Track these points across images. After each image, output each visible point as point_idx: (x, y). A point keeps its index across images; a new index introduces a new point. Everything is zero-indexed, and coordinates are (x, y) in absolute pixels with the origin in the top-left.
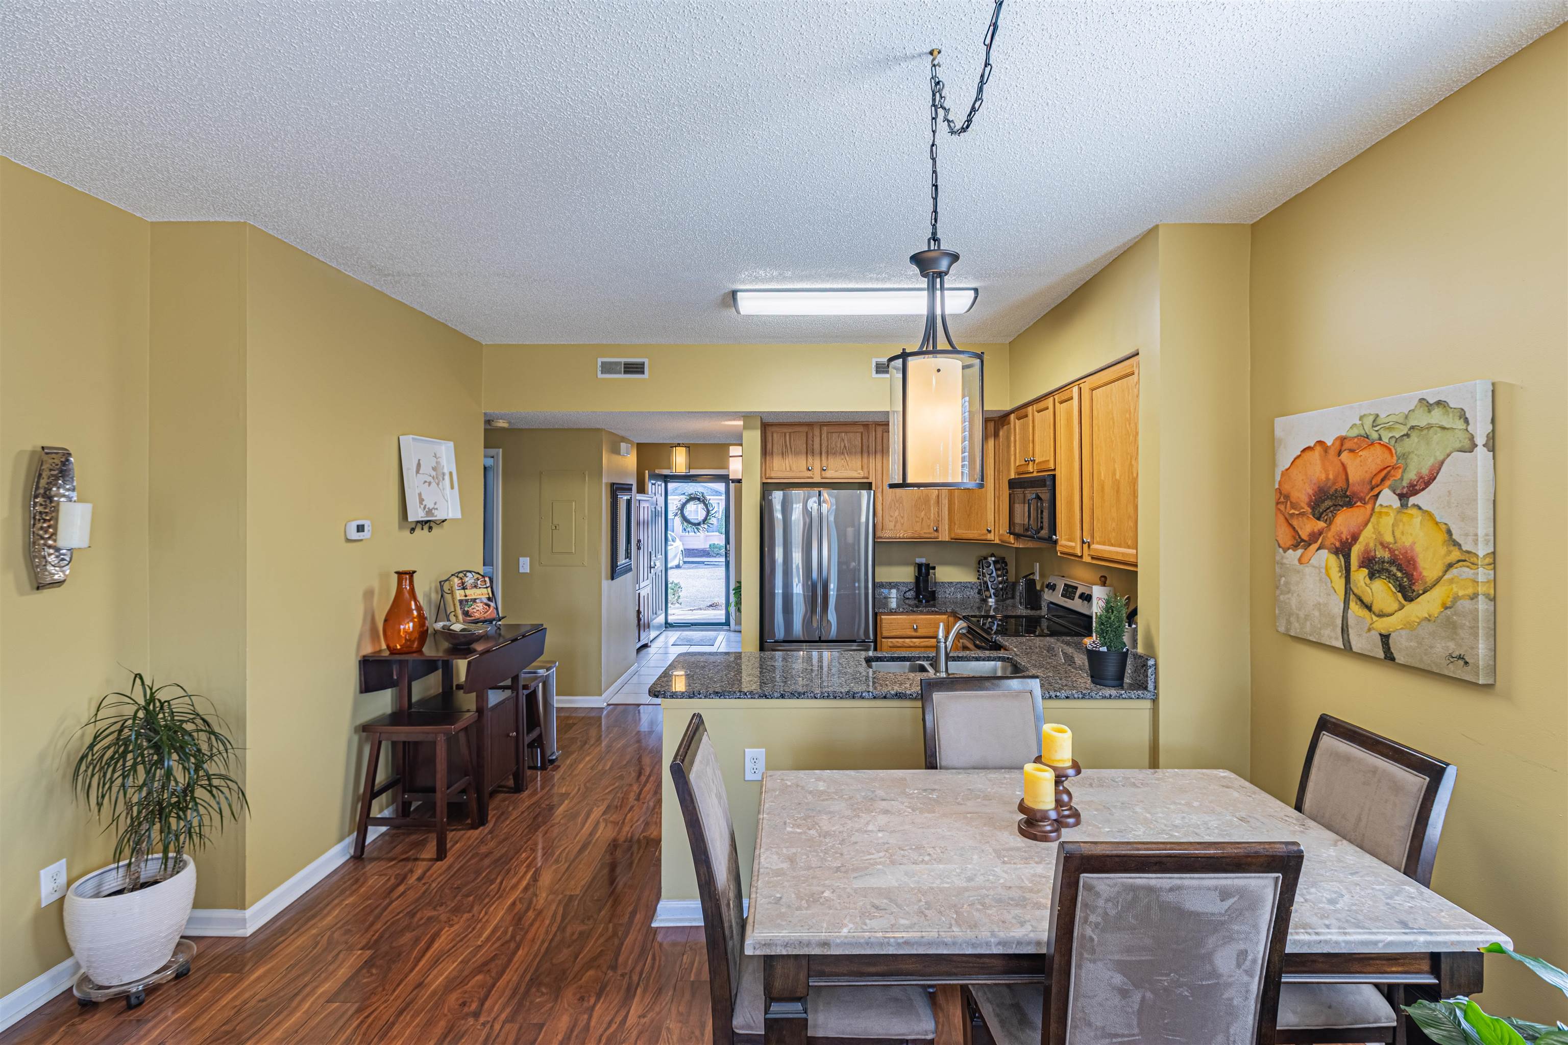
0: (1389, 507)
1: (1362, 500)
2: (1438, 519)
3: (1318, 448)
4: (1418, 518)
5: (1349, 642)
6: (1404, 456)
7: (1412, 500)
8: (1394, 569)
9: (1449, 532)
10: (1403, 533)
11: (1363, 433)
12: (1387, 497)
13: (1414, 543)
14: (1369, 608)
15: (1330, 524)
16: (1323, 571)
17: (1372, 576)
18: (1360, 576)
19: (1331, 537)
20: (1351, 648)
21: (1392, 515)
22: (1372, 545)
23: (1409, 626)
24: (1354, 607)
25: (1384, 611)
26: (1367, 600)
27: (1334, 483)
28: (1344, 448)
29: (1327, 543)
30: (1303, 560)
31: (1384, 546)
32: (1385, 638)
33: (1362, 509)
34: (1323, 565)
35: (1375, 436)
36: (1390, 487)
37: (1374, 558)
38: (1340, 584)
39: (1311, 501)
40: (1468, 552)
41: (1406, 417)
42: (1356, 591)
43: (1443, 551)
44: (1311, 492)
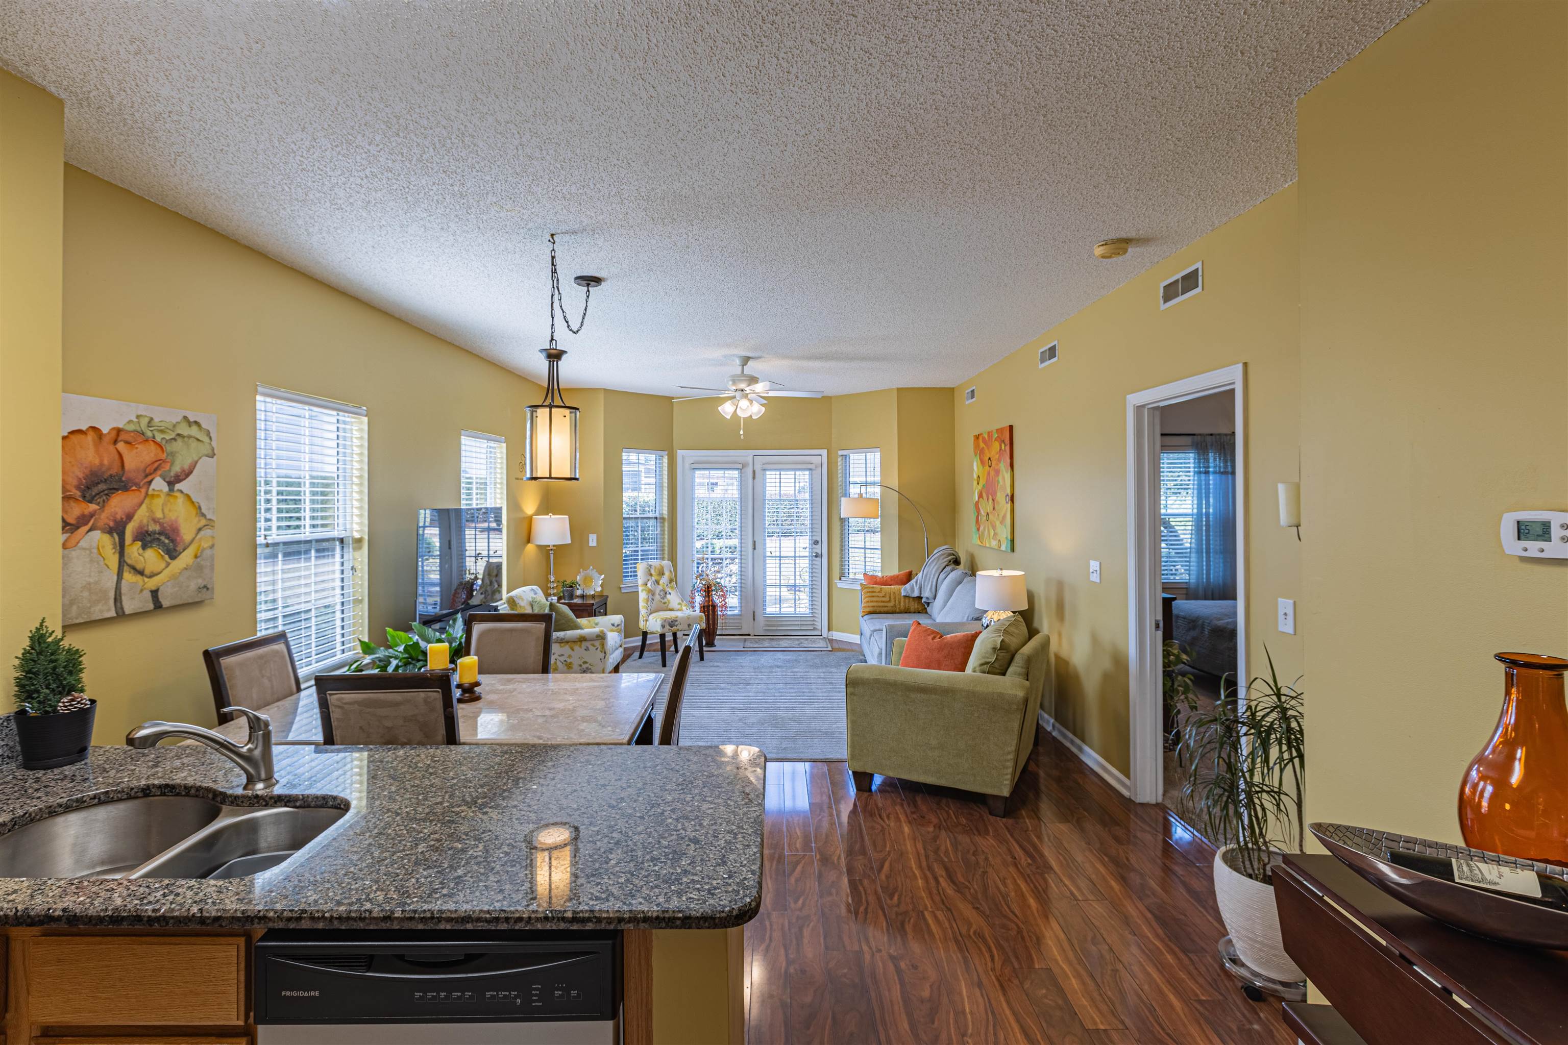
0: (161, 491)
1: (136, 484)
2: (194, 500)
3: (91, 433)
4: (181, 499)
5: (122, 608)
6: (172, 454)
7: (178, 486)
8: (163, 538)
9: (200, 508)
10: (170, 511)
11: (139, 429)
12: (159, 484)
13: (178, 517)
14: (141, 573)
15: (103, 506)
16: (95, 551)
17: (144, 547)
18: (134, 551)
19: (105, 518)
20: (124, 612)
21: (163, 496)
22: (145, 521)
23: (174, 577)
24: (128, 576)
25: (155, 572)
26: (139, 567)
27: (109, 469)
28: (120, 438)
29: (100, 524)
30: (69, 544)
31: (155, 521)
32: (155, 593)
33: (137, 493)
34: (95, 545)
35: (149, 434)
36: (161, 476)
37: (147, 532)
38: (113, 560)
39: (80, 482)
40: (210, 520)
41: (174, 426)
42: (129, 561)
43: (196, 520)
44: (81, 475)
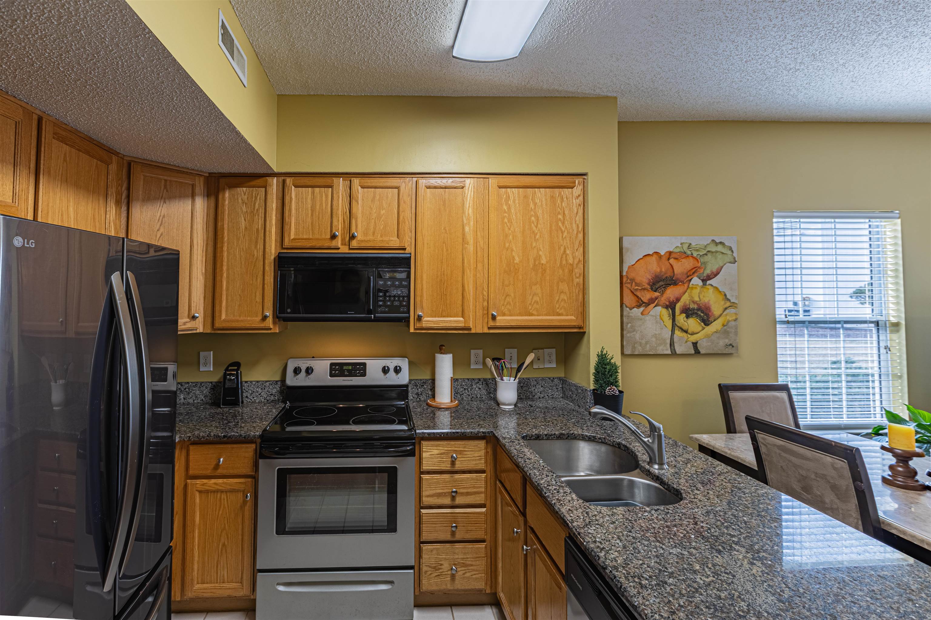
0: (698, 285)
1: (682, 282)
2: (720, 290)
3: (655, 256)
4: (711, 290)
5: (675, 350)
6: (705, 263)
7: (708, 282)
8: (699, 313)
9: (725, 295)
10: (704, 296)
11: (682, 251)
12: (696, 281)
13: (709, 300)
14: (686, 332)
15: (663, 294)
16: (658, 317)
17: (687, 317)
18: (681, 319)
19: (663, 300)
20: (676, 352)
21: (699, 288)
22: (688, 302)
23: (707, 336)
24: (678, 333)
25: (695, 332)
26: (685, 328)
27: (665, 273)
28: (671, 257)
29: (661, 303)
30: (644, 313)
31: (694, 302)
32: (695, 344)
33: (682, 287)
34: (658, 314)
35: (689, 253)
36: (697, 276)
37: (689, 308)
38: (669, 323)
39: (650, 282)
40: (733, 303)
41: (706, 247)
42: (678, 325)
43: (723, 303)
44: (650, 278)
